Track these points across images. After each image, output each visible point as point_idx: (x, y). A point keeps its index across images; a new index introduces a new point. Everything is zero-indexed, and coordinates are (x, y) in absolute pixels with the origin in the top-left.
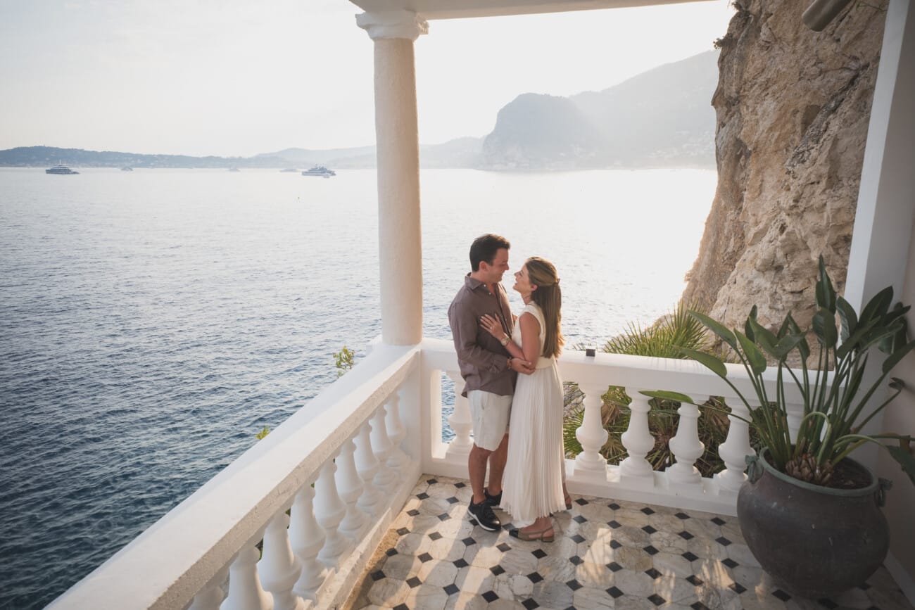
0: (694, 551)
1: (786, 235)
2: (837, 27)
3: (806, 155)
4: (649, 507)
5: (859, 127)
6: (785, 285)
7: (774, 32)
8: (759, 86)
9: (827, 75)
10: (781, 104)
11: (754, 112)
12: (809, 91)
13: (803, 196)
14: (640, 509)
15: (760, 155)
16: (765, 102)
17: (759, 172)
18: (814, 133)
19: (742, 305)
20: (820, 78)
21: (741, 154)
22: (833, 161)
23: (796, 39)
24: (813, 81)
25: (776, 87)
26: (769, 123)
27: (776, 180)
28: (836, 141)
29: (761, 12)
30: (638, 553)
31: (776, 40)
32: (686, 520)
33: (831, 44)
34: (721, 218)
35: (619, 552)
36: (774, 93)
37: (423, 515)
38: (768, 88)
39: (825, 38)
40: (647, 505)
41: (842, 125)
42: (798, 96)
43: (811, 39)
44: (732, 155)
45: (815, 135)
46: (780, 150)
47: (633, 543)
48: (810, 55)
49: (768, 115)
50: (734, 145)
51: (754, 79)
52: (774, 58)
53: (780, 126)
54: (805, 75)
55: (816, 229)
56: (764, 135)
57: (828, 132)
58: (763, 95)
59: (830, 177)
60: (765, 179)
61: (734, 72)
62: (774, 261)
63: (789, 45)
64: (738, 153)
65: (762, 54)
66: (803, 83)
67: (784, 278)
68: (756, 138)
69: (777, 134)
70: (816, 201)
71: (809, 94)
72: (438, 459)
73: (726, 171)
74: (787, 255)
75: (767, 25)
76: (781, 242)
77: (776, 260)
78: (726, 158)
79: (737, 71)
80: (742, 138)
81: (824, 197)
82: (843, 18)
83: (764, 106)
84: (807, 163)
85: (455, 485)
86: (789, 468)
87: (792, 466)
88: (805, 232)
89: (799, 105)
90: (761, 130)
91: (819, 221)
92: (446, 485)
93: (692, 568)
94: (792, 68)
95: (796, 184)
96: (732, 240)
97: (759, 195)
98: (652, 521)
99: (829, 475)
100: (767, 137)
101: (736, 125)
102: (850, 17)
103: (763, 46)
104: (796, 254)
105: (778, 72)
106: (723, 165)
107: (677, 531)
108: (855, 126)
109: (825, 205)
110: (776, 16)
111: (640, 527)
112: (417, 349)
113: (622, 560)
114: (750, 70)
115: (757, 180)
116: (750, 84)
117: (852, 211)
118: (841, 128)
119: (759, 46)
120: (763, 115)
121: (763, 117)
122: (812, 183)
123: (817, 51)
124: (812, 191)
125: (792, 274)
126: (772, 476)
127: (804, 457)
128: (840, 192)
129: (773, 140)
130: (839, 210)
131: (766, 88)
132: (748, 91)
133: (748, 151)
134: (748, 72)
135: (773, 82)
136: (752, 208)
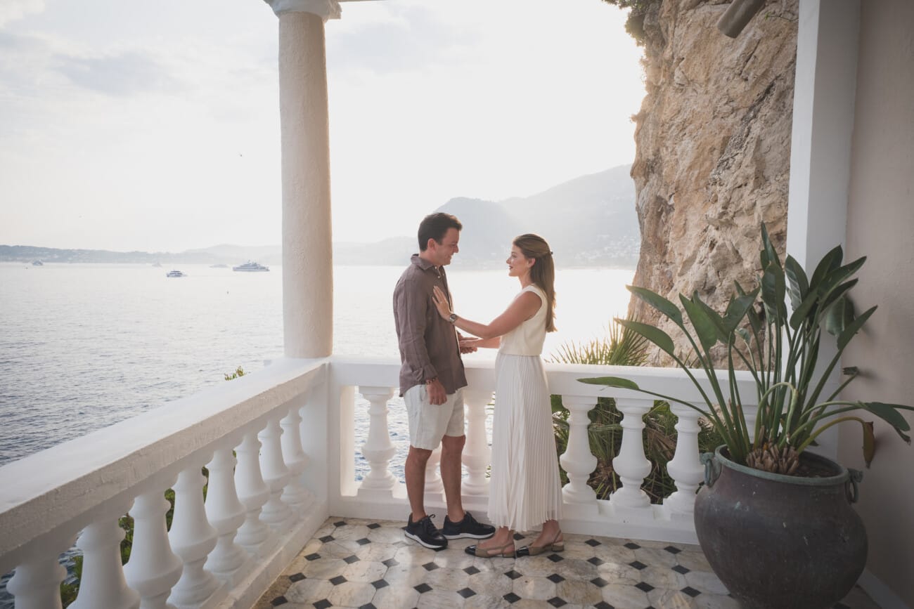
0: (649, 580)
1: (717, 249)
2: (744, 67)
3: (731, 161)
4: (594, 538)
5: (780, 125)
6: (719, 306)
7: (687, 74)
8: (676, 126)
9: (738, 113)
10: (699, 143)
11: (674, 152)
12: (724, 129)
13: (732, 200)
14: (584, 541)
15: (682, 195)
16: (683, 142)
17: (681, 211)
18: (736, 142)
19: (676, 336)
20: (732, 116)
21: (662, 211)
22: (759, 162)
23: (708, 80)
24: (726, 119)
25: (692, 127)
26: (689, 162)
27: (698, 218)
28: (759, 142)
29: (673, 57)
30: (584, 586)
31: (689, 83)
32: (637, 550)
33: (740, 84)
34: (647, 273)
35: (562, 587)
36: (691, 133)
37: (325, 558)
39: (734, 78)
40: (592, 536)
41: (763, 126)
42: (713, 133)
43: (722, 79)
44: (653, 212)
45: (737, 144)
46: (701, 188)
47: (578, 576)
48: (722, 94)
49: (686, 155)
50: (655, 203)
51: (671, 120)
52: (688, 99)
53: (699, 164)
54: (718, 113)
55: (747, 231)
56: (685, 174)
57: (750, 137)
58: (681, 135)
59: (757, 178)
60: (688, 218)
61: (650, 136)
62: (706, 283)
63: (701, 86)
64: (659, 210)
65: (677, 96)
66: (718, 120)
67: (718, 298)
68: (677, 177)
69: (696, 172)
70: (745, 203)
71: (723, 131)
72: (350, 497)
73: (649, 228)
74: (718, 272)
75: (680, 69)
76: (711, 258)
77: (707, 281)
78: (648, 215)
79: (652, 135)
80: (662, 195)
81: (753, 196)
82: (749, 59)
83: (683, 146)
84: (733, 168)
85: (368, 526)
86: (749, 460)
87: (753, 457)
88: (736, 240)
89: (716, 142)
90: (681, 169)
91: (750, 223)
92: (357, 527)
93: (648, 598)
94: (706, 107)
95: (723, 190)
97: (684, 234)
98: (599, 552)
99: (795, 462)
100: (687, 176)
101: (655, 185)
102: (755, 57)
103: (678, 89)
104: (727, 269)
105: (693, 112)
106: (646, 222)
107: (629, 562)
108: (777, 124)
109: (755, 204)
110: (688, 59)
111: (585, 559)
112: (326, 361)
113: (566, 594)
114: (667, 112)
115: (680, 220)
116: (668, 125)
117: (783, 204)
118: (762, 129)
119: (674, 90)
120: (682, 154)
121: (682, 156)
122: (740, 187)
123: (727, 91)
124: (740, 195)
125: (725, 293)
126: (731, 471)
127: (765, 446)
128: (769, 189)
129: (693, 179)
130: (769, 206)
131: (684, 129)
132: (667, 132)
133: (668, 207)
134: (665, 114)
135: (689, 122)
136: (678, 247)
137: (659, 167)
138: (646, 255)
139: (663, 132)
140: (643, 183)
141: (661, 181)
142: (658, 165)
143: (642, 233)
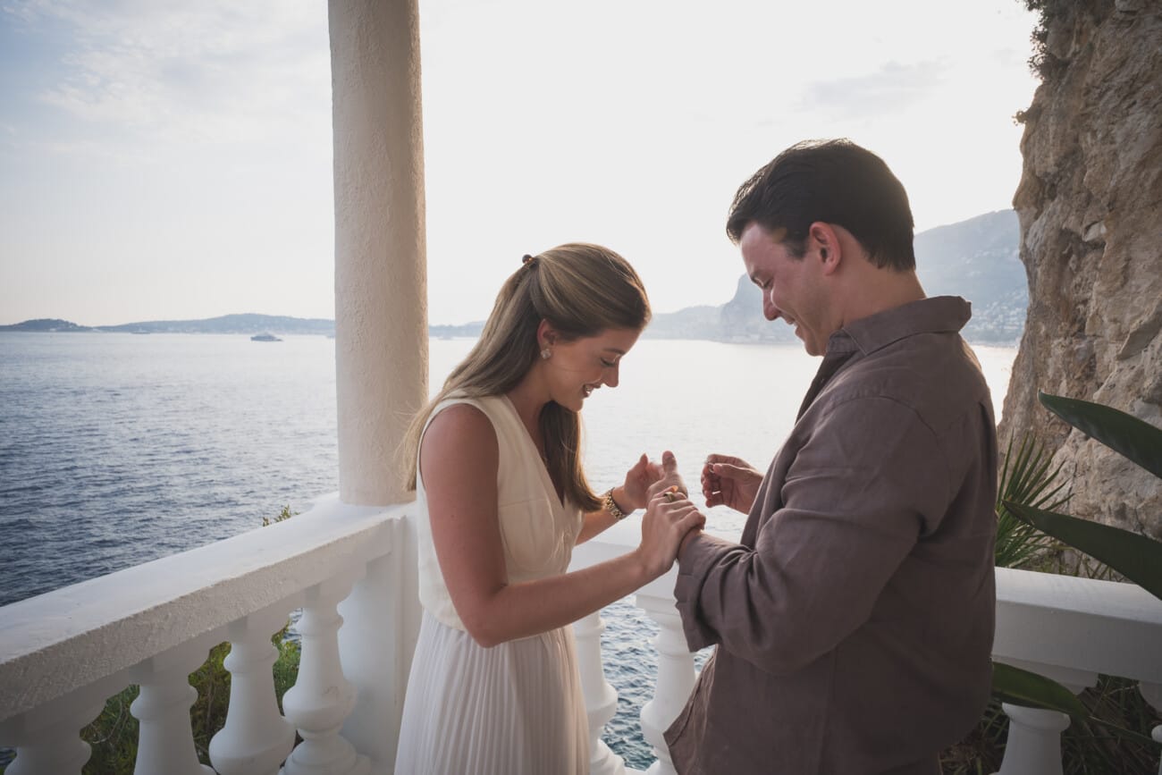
8: (1116, 91)
11: (1108, 138)
15: (1122, 214)
16: (1129, 119)
17: (1119, 245)
21: (1070, 253)
25: (1150, 87)
26: (1139, 154)
34: (1040, 352)
36: (1148, 98)
38: (1134, 93)
44: (1053, 256)
49: (1136, 140)
50: (1057, 242)
51: (1104, 81)
52: (1145, 38)
56: (1129, 176)
58: (1125, 106)
60: (1133, 256)
64: (1065, 252)
65: (1120, 35)
68: (1112, 183)
69: (1155, 172)
78: (1044, 262)
80: (1071, 226)
83: (1127, 126)
90: (1122, 167)
96: (1064, 383)
97: (1122, 286)
100: (1135, 180)
101: (1058, 212)
103: (1122, 21)
105: (1154, 60)
106: (1039, 273)
114: (1097, 68)
115: (1117, 260)
116: (1098, 91)
119: (1113, 23)
120: (1126, 141)
121: (1126, 145)
129: (1148, 185)
131: (1132, 93)
132: (1094, 104)
133: (1081, 247)
134: (1093, 72)
135: (1145, 78)
136: (1109, 309)
137: (1066, 184)
138: (1040, 323)
139: (1087, 105)
140: (1033, 216)
141: (1070, 205)
142: (1064, 181)
143: (1032, 290)
